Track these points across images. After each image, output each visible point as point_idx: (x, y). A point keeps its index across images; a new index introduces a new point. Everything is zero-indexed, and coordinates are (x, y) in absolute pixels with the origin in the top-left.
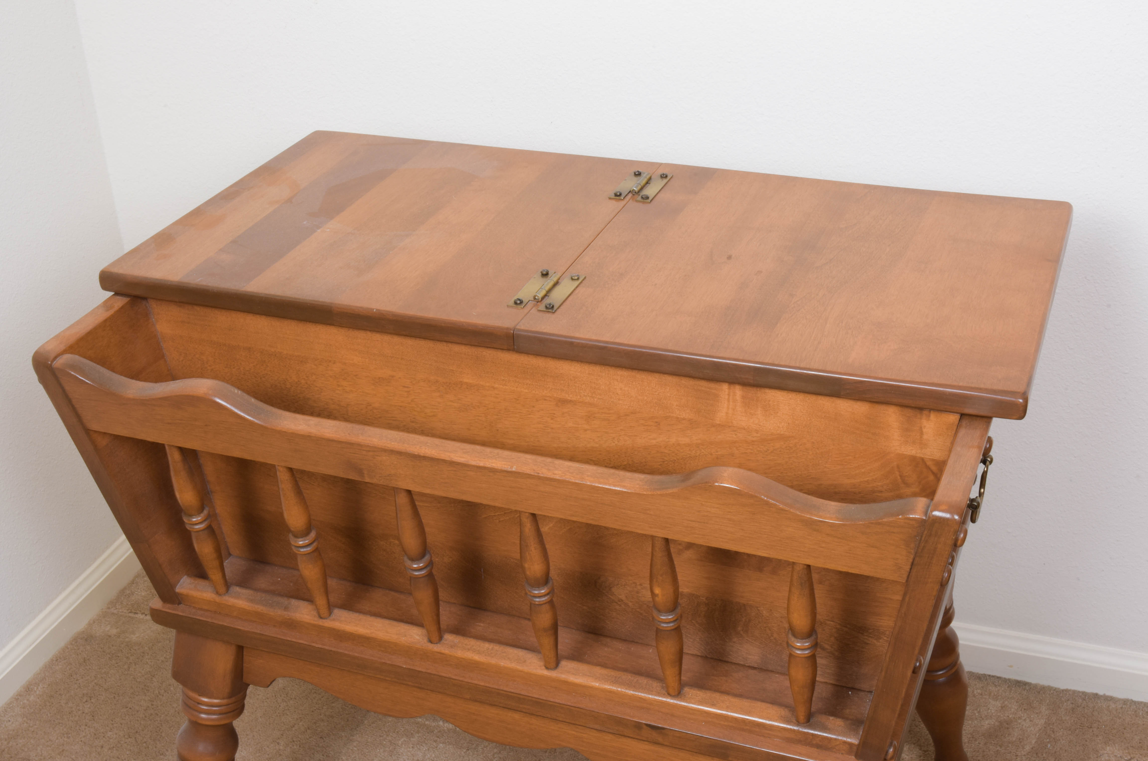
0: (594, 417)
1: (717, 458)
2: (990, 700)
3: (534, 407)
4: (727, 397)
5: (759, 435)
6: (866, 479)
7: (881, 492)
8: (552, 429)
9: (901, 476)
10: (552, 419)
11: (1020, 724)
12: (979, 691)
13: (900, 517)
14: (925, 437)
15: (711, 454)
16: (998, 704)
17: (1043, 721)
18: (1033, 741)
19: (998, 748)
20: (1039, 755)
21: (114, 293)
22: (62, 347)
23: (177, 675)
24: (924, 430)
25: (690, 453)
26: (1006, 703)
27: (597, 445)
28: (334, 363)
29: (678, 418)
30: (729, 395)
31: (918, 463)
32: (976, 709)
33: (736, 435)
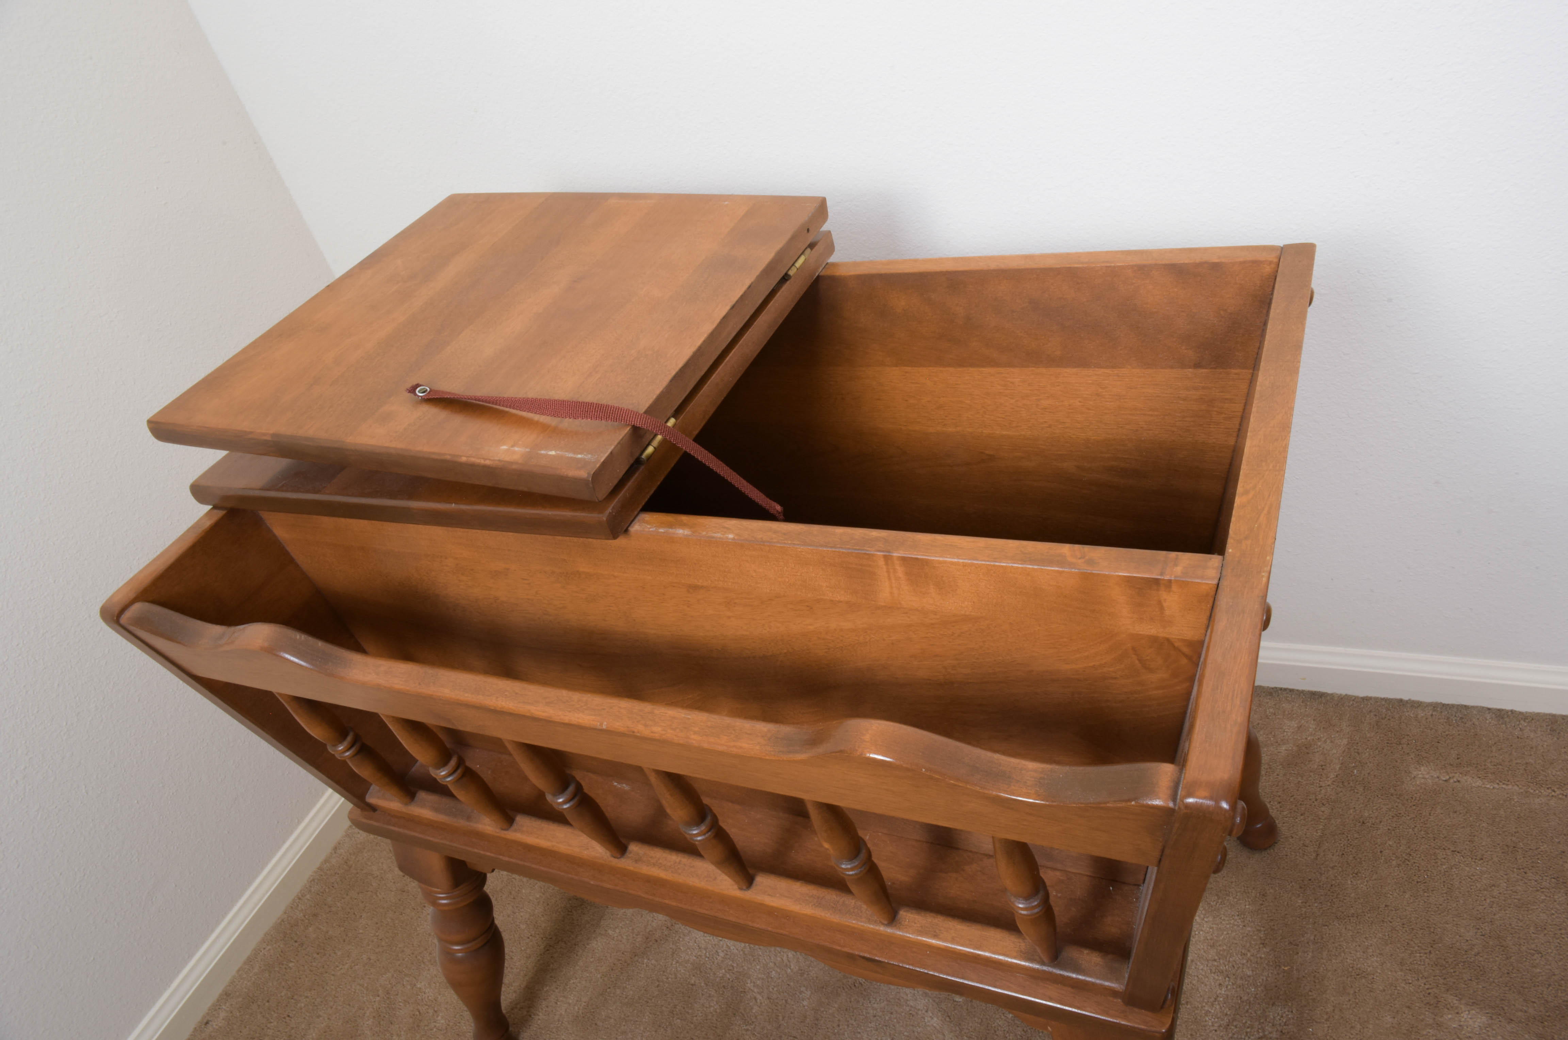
0: (735, 603)
1: (893, 644)
2: (1286, 721)
3: (664, 594)
4: (886, 574)
5: (938, 617)
6: (1091, 664)
7: (1115, 678)
8: (692, 617)
9: (1139, 660)
10: (688, 607)
11: (1320, 747)
12: (1271, 710)
13: (1133, 803)
14: (1167, 612)
15: (884, 640)
16: (1294, 724)
17: (1345, 741)
18: (1337, 767)
19: (1300, 779)
20: (1346, 784)
22: (132, 595)
24: (1165, 604)
25: (857, 638)
26: (1303, 722)
27: (747, 633)
28: (446, 558)
29: (832, 601)
30: (888, 572)
31: (1161, 644)
32: (1271, 733)
33: (909, 617)
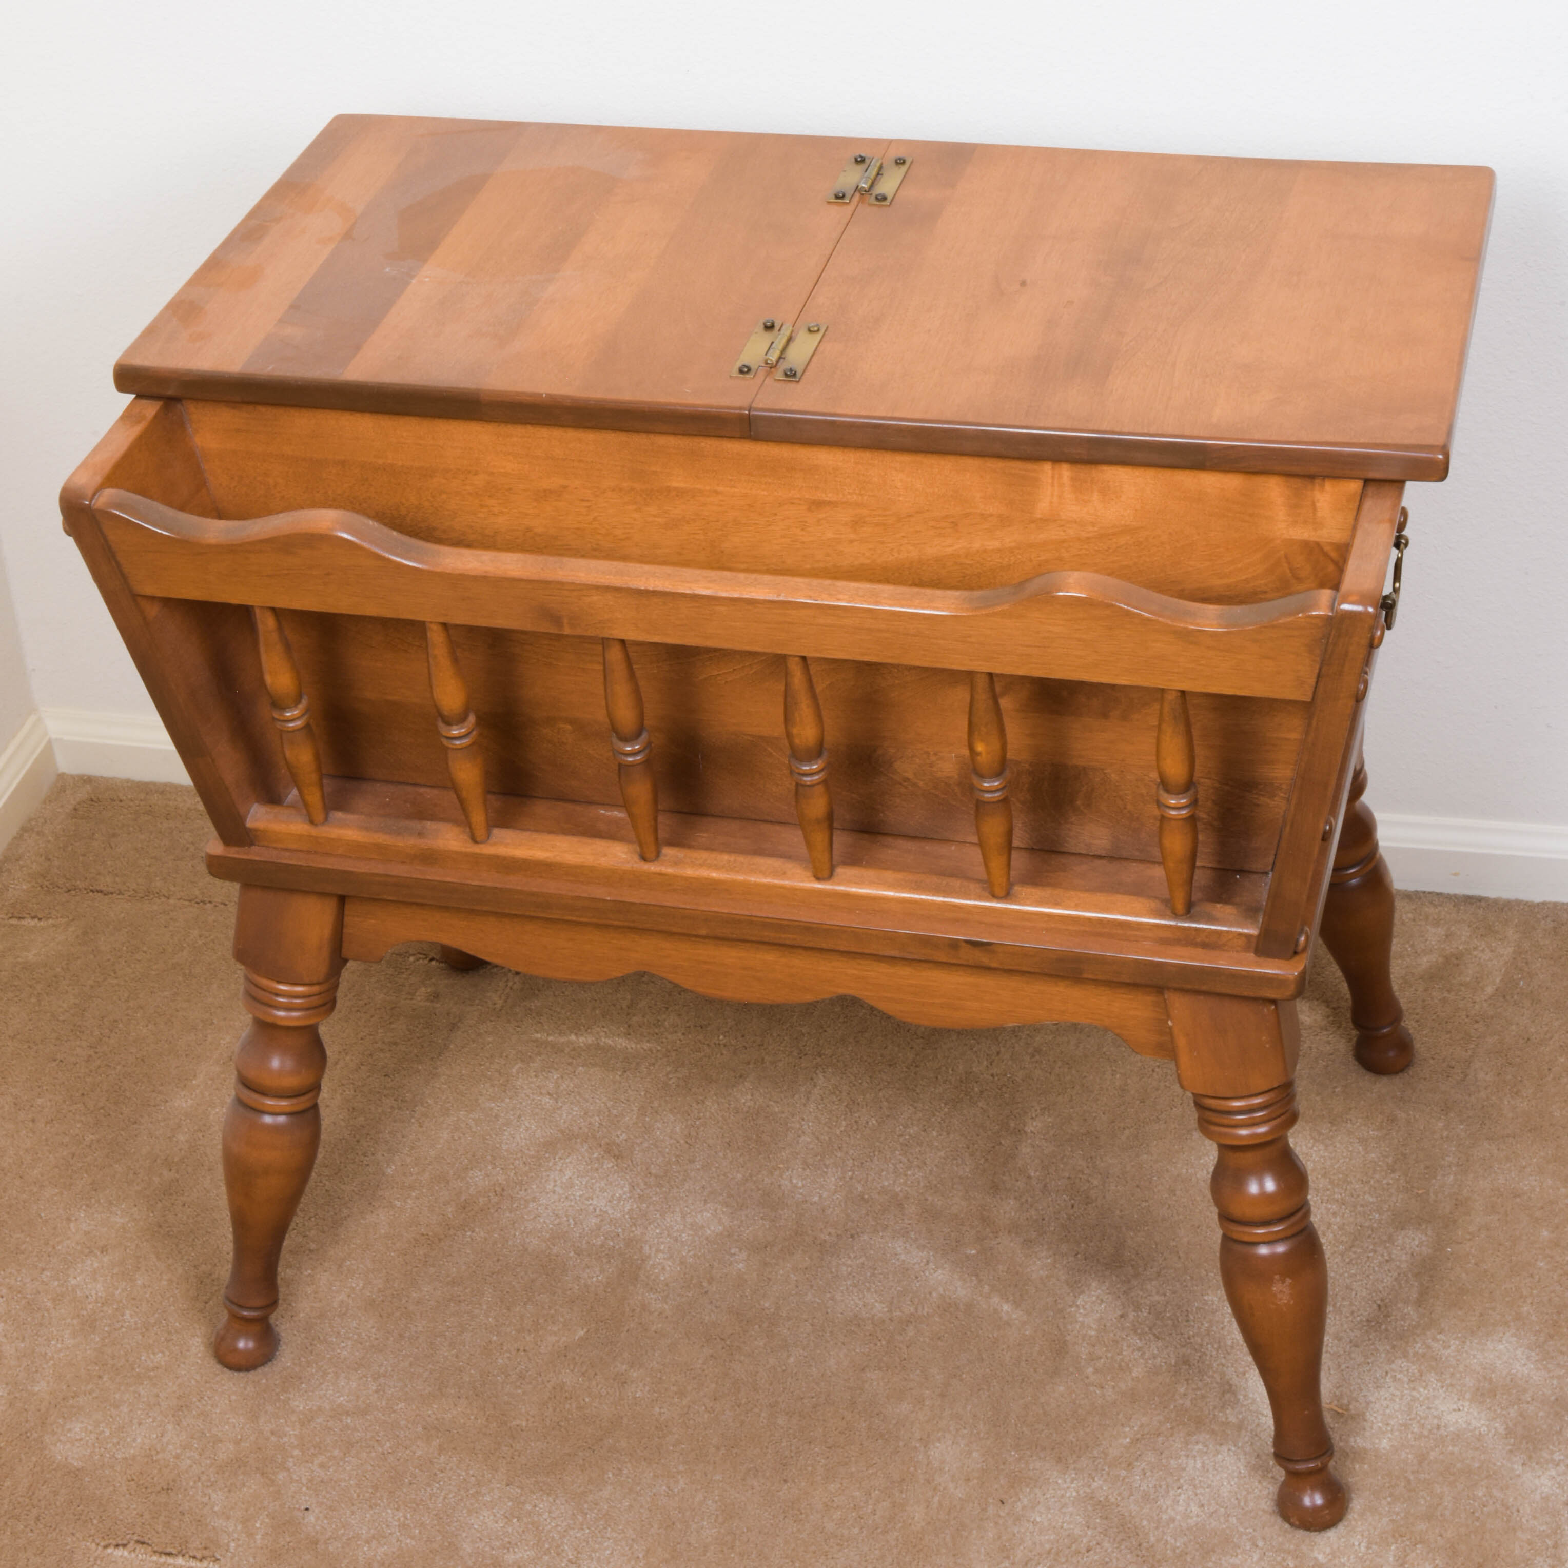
0: (864, 522)
1: (1040, 566)
2: (1429, 927)
3: (776, 514)
4: (1050, 481)
5: (1096, 529)
6: (1244, 577)
7: (1265, 592)
8: (803, 543)
9: (1291, 569)
10: (803, 529)
11: (1475, 957)
12: (1410, 915)
13: (1300, 615)
14: (1319, 514)
15: (1031, 561)
16: (1441, 931)
17: (1510, 950)
18: (1498, 980)
19: (1446, 994)
20: (1508, 997)
21: (133, 396)
23: (241, 955)
24: (1318, 505)
25: (1000, 561)
26: (1453, 928)
27: (868, 562)
28: (476, 474)
29: (982, 514)
30: (1053, 477)
31: (1312, 549)
32: (1408, 942)
33: (1064, 531)
